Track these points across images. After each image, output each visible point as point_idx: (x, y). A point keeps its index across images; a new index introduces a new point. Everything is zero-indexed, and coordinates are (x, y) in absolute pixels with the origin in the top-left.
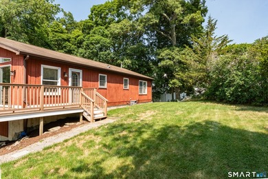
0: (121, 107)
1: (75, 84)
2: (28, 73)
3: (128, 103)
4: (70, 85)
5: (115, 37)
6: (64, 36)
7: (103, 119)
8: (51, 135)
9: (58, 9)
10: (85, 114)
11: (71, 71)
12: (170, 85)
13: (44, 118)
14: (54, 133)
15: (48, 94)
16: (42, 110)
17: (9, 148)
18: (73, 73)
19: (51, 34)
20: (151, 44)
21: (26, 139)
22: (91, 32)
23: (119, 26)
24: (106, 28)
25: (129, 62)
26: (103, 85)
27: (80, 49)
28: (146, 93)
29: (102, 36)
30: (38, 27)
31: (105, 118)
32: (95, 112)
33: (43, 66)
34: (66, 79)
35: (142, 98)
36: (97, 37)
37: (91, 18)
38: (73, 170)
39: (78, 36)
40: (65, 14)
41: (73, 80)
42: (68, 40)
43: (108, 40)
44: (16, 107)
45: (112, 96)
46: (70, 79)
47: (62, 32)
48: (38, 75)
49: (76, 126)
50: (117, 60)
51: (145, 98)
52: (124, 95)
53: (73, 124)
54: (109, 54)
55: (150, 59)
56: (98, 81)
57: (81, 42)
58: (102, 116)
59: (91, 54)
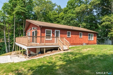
0: (78, 46)
1: (57, 36)
2: (41, 32)
3: (82, 44)
4: (55, 36)
5: (78, 13)
6: (57, 16)
7: (67, 50)
8: (47, 54)
9: (55, 5)
10: (60, 48)
11: (55, 31)
12: (109, 36)
13: (46, 48)
14: (48, 53)
15: (47, 39)
16: (45, 45)
17: (35, 56)
18: (56, 32)
19: (52, 16)
20: (99, 14)
21: (40, 54)
22: (67, 13)
23: (80, 8)
24: (74, 10)
25: (84, 24)
26: (69, 36)
27: (63, 20)
28: (93, 40)
29: (72, 13)
30: (48, 14)
31: (68, 50)
32: (64, 47)
33: (46, 30)
34: (54, 34)
35: (90, 42)
36: (70, 14)
37: (67, 7)
38: (48, 63)
39: (62, 15)
40: (58, 7)
41: (56, 34)
42: (58, 17)
43: (74, 15)
44: (38, 44)
45: (73, 41)
46: (55, 34)
47: (56, 15)
48: (44, 33)
49: (56, 52)
50: (79, 24)
51: (93, 42)
52: (80, 40)
53: (55, 51)
54: (75, 22)
55: (97, 22)
56: (67, 34)
57: (63, 18)
58: (67, 49)
59: (67, 22)
